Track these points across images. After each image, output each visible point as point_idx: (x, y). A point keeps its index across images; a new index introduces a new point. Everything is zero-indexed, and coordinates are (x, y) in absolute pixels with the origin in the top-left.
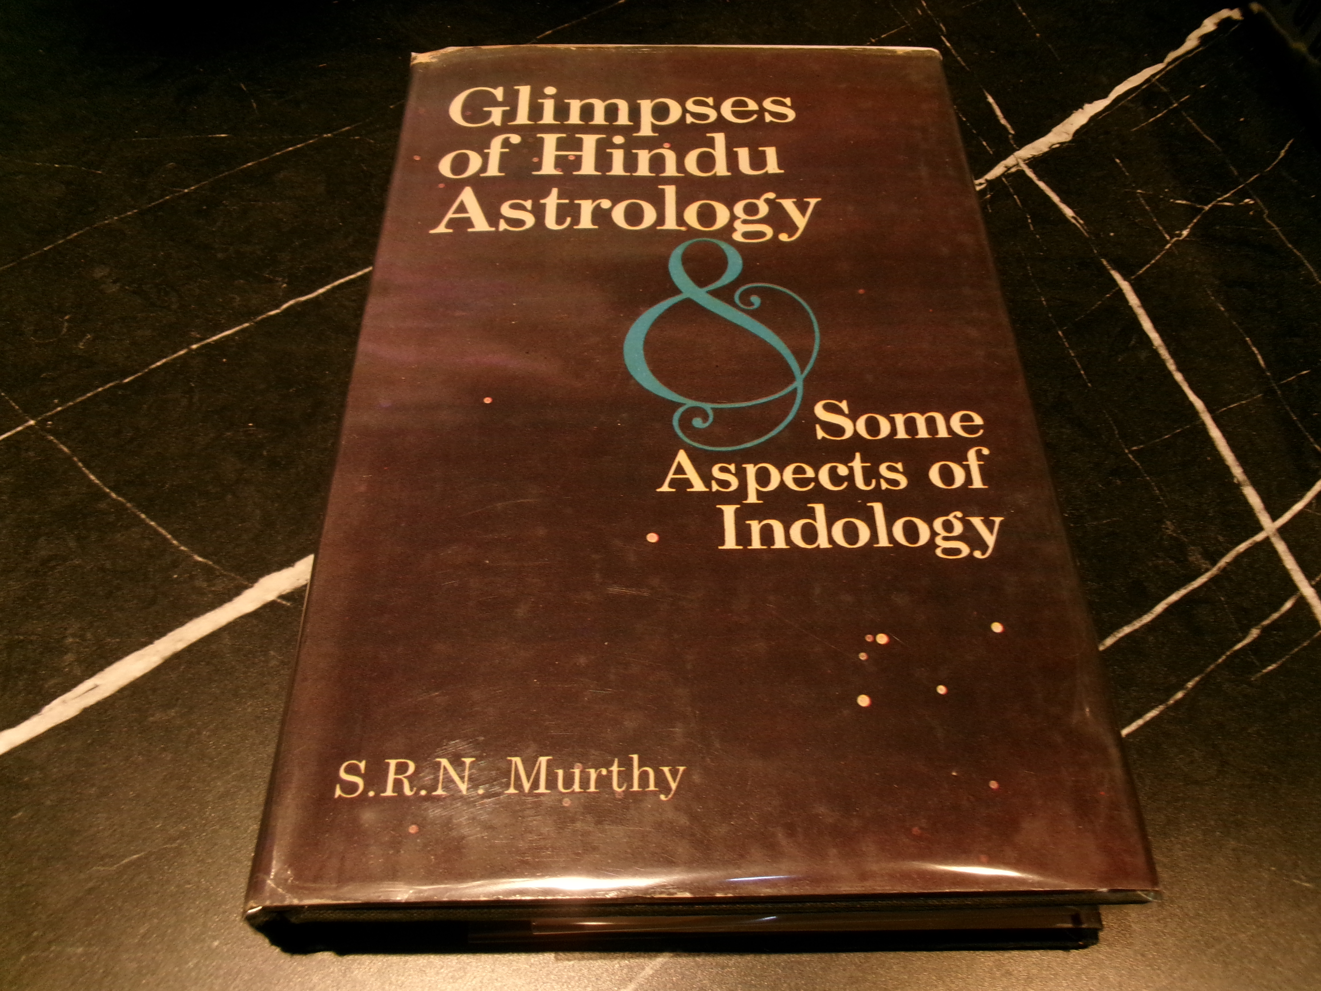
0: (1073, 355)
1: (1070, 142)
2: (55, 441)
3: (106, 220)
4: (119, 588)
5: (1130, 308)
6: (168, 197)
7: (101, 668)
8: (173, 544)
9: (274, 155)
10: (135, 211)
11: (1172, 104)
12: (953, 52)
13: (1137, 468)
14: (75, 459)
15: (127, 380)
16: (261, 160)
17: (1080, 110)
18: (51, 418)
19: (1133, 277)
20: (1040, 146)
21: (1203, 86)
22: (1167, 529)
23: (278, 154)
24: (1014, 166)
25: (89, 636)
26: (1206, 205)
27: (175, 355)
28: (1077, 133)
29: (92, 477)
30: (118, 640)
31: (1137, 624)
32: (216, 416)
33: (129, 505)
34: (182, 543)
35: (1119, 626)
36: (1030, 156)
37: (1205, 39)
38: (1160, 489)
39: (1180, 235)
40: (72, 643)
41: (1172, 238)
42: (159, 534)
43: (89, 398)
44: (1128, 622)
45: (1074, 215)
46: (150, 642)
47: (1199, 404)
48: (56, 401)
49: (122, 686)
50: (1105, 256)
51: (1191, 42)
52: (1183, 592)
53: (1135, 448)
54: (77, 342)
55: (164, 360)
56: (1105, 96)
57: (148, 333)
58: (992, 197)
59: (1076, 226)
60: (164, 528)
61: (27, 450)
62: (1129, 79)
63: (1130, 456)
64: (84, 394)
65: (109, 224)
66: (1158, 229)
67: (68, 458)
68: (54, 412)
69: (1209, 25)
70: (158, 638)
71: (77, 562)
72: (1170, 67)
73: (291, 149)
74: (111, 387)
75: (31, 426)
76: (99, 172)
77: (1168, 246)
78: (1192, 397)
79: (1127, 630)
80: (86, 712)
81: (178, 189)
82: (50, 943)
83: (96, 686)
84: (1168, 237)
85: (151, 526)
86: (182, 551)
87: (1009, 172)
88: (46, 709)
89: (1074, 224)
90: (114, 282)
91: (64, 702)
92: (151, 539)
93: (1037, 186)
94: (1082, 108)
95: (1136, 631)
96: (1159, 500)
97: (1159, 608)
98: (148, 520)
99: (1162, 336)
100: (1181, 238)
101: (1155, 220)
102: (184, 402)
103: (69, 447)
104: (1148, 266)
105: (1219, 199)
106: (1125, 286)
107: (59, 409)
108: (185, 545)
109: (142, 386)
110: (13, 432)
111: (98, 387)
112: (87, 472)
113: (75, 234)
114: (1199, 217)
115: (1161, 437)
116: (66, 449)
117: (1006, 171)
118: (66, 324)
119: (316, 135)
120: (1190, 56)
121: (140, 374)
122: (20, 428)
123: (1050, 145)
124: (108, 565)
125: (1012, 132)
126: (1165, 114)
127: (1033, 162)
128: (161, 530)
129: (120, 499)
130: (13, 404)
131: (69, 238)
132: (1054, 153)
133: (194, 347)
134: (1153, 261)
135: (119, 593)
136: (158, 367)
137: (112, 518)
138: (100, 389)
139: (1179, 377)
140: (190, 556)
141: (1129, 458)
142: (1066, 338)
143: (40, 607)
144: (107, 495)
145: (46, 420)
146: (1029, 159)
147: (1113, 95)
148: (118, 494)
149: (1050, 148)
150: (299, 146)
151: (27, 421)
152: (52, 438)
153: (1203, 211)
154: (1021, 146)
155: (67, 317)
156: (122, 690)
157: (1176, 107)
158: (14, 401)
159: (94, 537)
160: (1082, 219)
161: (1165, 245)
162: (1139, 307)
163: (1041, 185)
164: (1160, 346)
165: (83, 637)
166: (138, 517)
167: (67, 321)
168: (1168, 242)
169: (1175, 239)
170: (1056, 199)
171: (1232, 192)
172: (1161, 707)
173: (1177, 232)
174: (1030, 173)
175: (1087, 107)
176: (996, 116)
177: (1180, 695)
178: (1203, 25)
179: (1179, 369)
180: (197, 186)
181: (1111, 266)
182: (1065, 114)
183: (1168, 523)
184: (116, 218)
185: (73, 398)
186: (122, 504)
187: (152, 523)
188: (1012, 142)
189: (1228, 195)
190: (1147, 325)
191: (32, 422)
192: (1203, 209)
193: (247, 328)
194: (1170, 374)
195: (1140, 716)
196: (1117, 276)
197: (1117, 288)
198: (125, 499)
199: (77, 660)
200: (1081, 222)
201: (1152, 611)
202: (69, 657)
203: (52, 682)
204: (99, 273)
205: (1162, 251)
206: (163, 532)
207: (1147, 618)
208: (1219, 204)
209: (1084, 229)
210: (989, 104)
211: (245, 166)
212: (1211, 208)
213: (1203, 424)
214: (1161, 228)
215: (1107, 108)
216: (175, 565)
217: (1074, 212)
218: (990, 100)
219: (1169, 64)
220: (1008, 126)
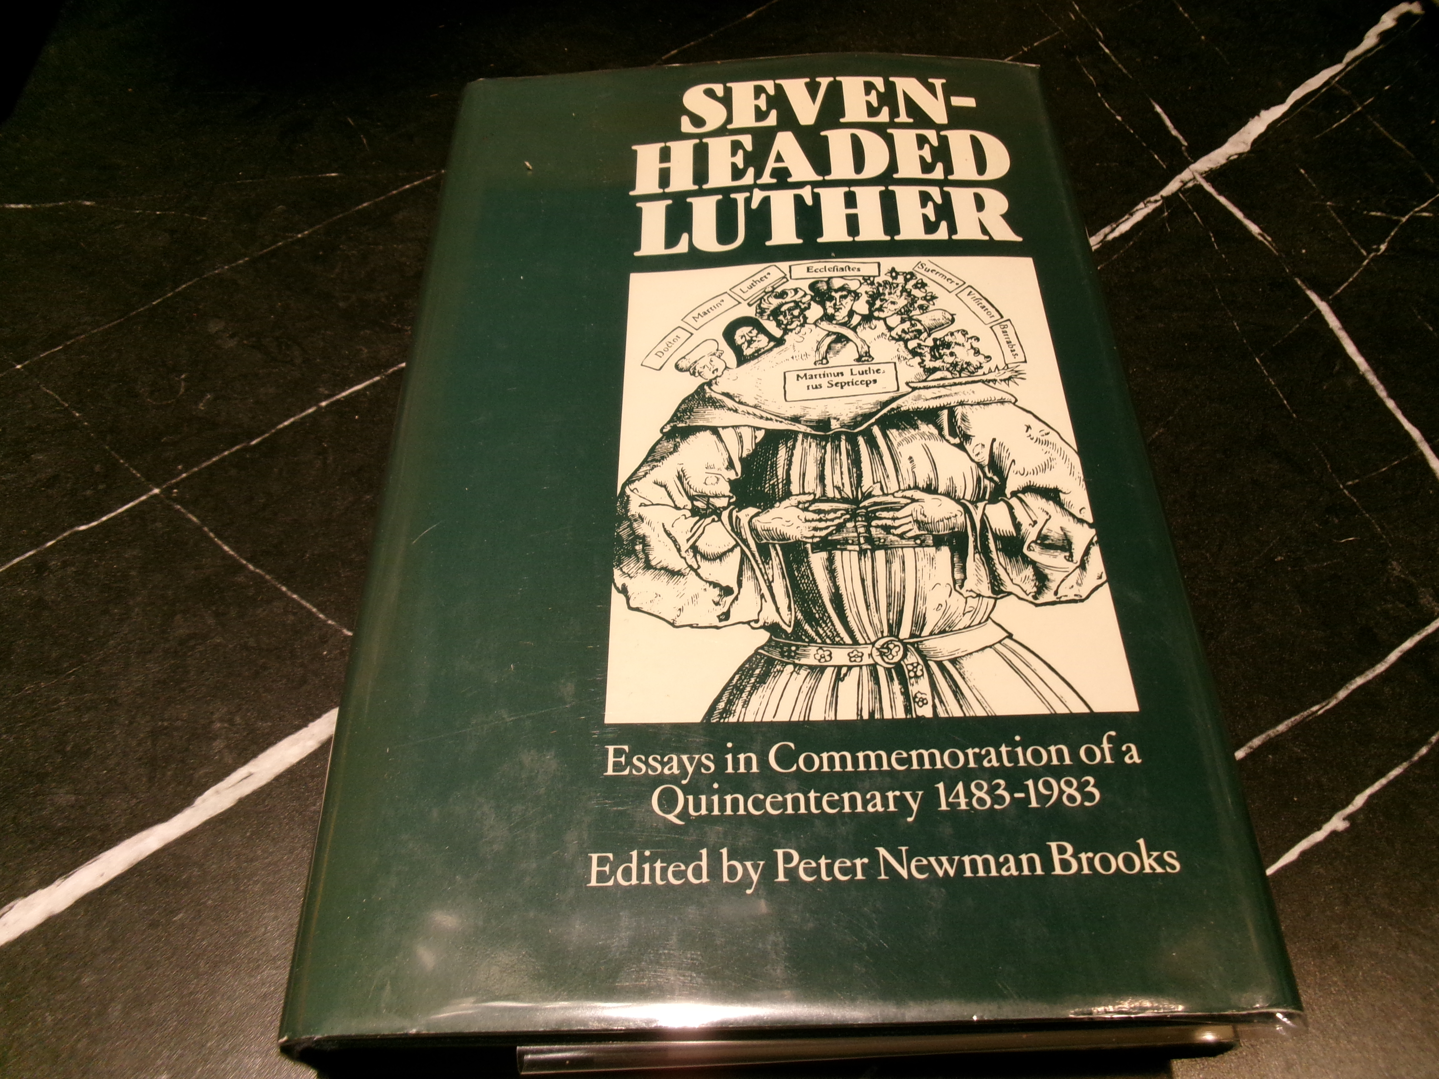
0: (1273, 383)
1: (1249, 152)
2: (183, 510)
3: (215, 269)
4: (264, 667)
5: (1331, 331)
6: (280, 244)
7: (255, 755)
8: (320, 618)
9: (390, 194)
10: (247, 259)
11: (1356, 108)
12: (1113, 58)
13: (1354, 503)
14: (206, 529)
15: (254, 442)
16: (377, 200)
17: (1256, 117)
18: (177, 485)
19: (1330, 297)
20: (1217, 158)
21: (1387, 88)
22: (1394, 569)
23: (394, 192)
24: (1191, 180)
25: (238, 719)
26: (1404, 216)
27: (304, 414)
28: (1255, 142)
29: (226, 548)
30: (269, 724)
31: (1370, 675)
32: (353, 479)
33: (268, 577)
34: (329, 616)
35: (1351, 677)
36: (1207, 169)
37: (1384, 36)
38: (1382, 528)
39: (1378, 250)
40: (220, 729)
41: (1369, 253)
42: (304, 608)
43: (214, 463)
44: (1360, 673)
45: (1261, 232)
46: (305, 725)
47: (1415, 433)
48: (180, 467)
49: (278, 774)
50: (1299, 276)
51: (1370, 39)
52: (1416, 638)
53: (1350, 483)
54: (196, 403)
55: (292, 420)
56: (1282, 101)
57: (272, 390)
58: (1169, 214)
59: (1264, 244)
60: (308, 601)
61: (154, 521)
62: (1307, 82)
63: (1346, 492)
64: (209, 458)
65: (218, 274)
66: (1353, 245)
67: (199, 529)
68: (179, 479)
69: (1388, 21)
70: (313, 720)
71: (218, 641)
72: (1349, 68)
73: (407, 186)
74: (237, 451)
75: (156, 495)
76: (204, 218)
77: (1365, 263)
78: (1408, 426)
79: (1359, 681)
80: (242, 802)
81: (290, 235)
82: (226, 1054)
83: (250, 775)
84: (1365, 253)
85: (294, 599)
86: (330, 625)
87: (1186, 187)
88: (199, 801)
89: (1261, 242)
90: (232, 336)
91: (217, 792)
92: (295, 614)
93: (1218, 202)
94: (1259, 115)
95: (1369, 682)
96: (1382, 538)
97: (1393, 657)
98: (289, 593)
99: (1368, 360)
100: (1379, 253)
101: (1349, 234)
102: (318, 464)
103: (198, 517)
104: (1346, 284)
105: (1417, 209)
106: (1323, 307)
107: (184, 475)
108: (333, 619)
109: (270, 447)
110: (136, 502)
111: (225, 450)
112: (220, 542)
113: (184, 286)
114: (1396, 229)
115: (1378, 470)
116: (195, 519)
117: (1182, 187)
118: (183, 384)
119: (434, 171)
120: (1370, 55)
121: (267, 435)
122: (143, 498)
123: (1227, 156)
124: (252, 642)
125: (1186, 144)
126: (1349, 119)
127: (1211, 176)
128: (304, 603)
129: (258, 571)
130: (134, 472)
131: (177, 290)
132: (1232, 166)
133: (324, 404)
134: (1351, 279)
135: (266, 673)
136: (286, 427)
137: (251, 592)
138: (226, 453)
139: (1391, 404)
140: (340, 631)
141: (1344, 493)
142: (1264, 364)
143: (183, 690)
144: (243, 567)
145: (171, 488)
146: (1206, 172)
147: (1291, 100)
148: (256, 566)
149: (1228, 159)
150: (416, 183)
151: (151, 490)
152: (179, 507)
153: (1401, 223)
154: (1196, 158)
155: (183, 376)
156: (278, 778)
157: (1360, 112)
158: (136, 468)
159: (233, 613)
160: (1269, 235)
161: (1363, 262)
162: (1339, 329)
163: (1222, 200)
164: (1366, 371)
165: (231, 722)
166: (279, 590)
167: (185, 380)
168: (1365, 258)
169: (1372, 255)
170: (1239, 215)
171: (1430, 201)
172: (1405, 765)
173: (1375, 247)
174: (1208, 188)
175: (1264, 114)
176: (1166, 127)
177: (1424, 750)
178: (1381, 21)
179: (1391, 396)
180: (311, 230)
181: (1306, 286)
182: (1241, 122)
183: (1394, 563)
184: (226, 267)
185: (197, 463)
186: (261, 577)
187: (295, 596)
188: (1186, 154)
189: (1426, 204)
190: (1351, 349)
191: (156, 491)
192: (1399, 221)
193: (378, 382)
194: (1381, 402)
195: (1383, 775)
196: (1314, 297)
197: (1315, 310)
198: (264, 571)
199: (227, 747)
200: (1269, 239)
201: (1386, 660)
202: (219, 744)
203: (202, 772)
204: (214, 327)
205: (1359, 268)
206: (308, 605)
207: (1381, 668)
208: (1417, 214)
209: (1272, 245)
210: (1157, 114)
211: (360, 207)
212: (1408, 220)
213: (1422, 454)
214: (1355, 243)
215: (1285, 115)
216: (323, 640)
217: (1261, 228)
218: (1158, 109)
219: (1348, 65)
220: (1181, 138)
